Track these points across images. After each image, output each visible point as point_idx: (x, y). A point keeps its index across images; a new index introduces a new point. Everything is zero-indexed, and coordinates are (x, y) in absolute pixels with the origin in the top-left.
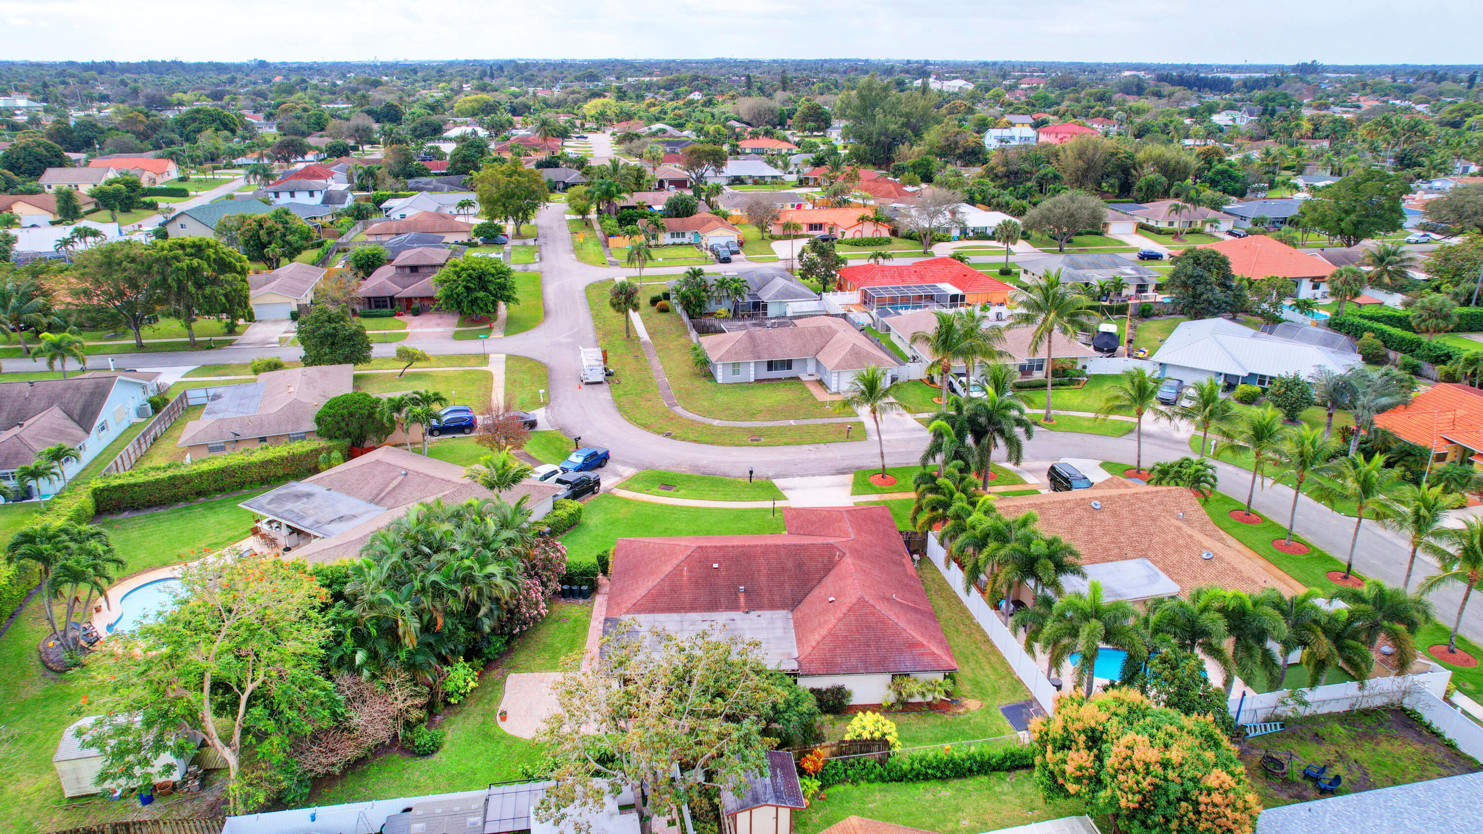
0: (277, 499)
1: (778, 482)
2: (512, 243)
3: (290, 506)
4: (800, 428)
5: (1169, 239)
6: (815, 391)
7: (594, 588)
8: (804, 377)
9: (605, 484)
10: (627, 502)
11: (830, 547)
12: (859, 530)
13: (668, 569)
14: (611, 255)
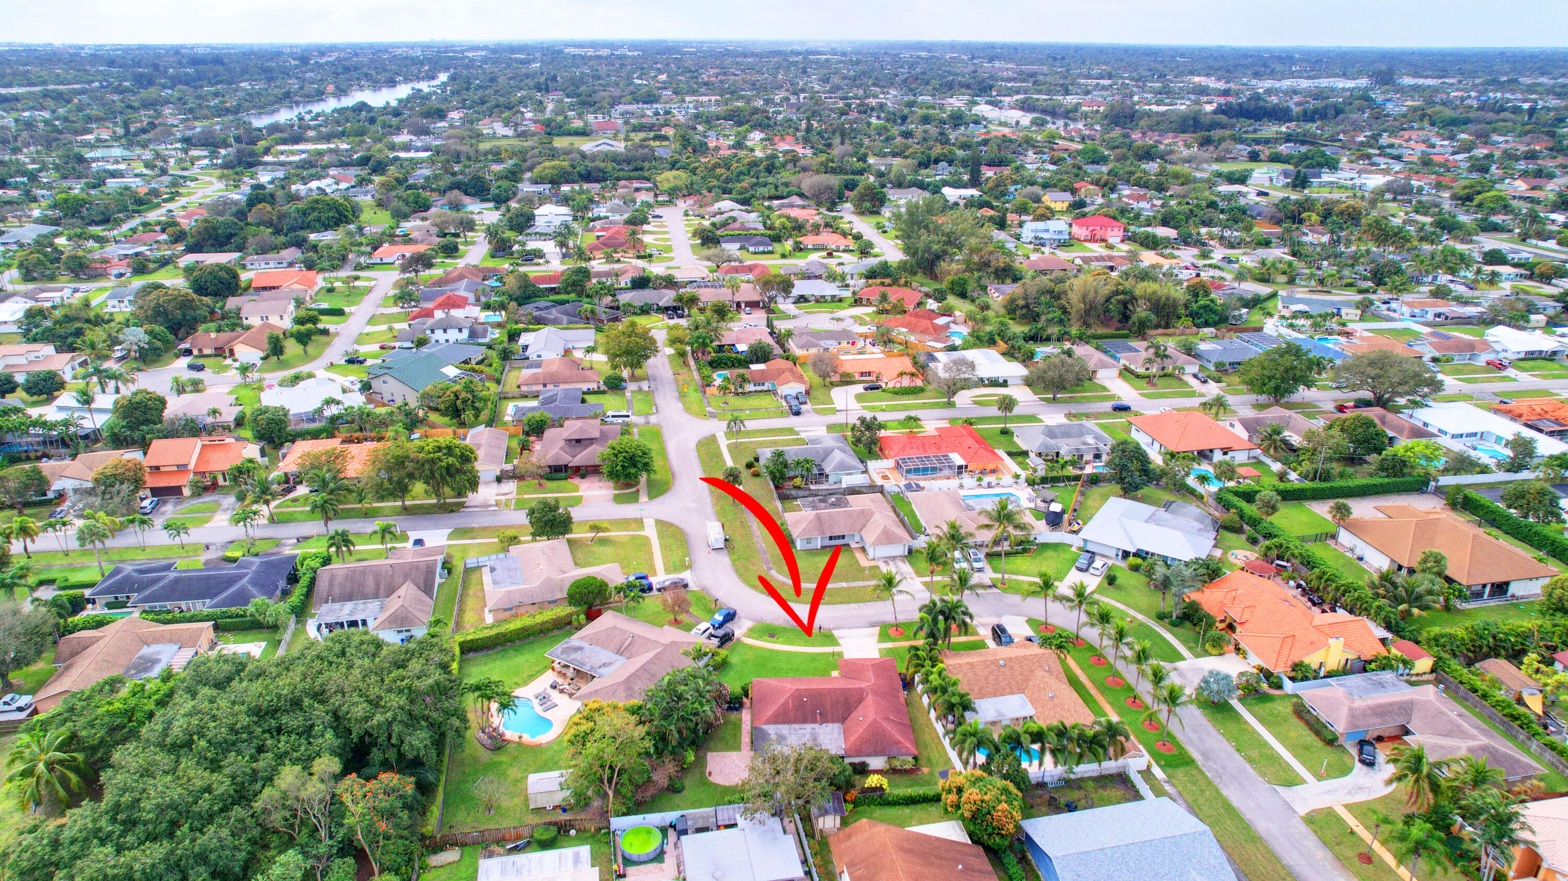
0: (565, 651)
1: (836, 633)
2: (632, 386)
3: (573, 656)
4: (849, 588)
5: (1143, 383)
6: (859, 556)
7: (741, 705)
8: (853, 545)
9: (737, 633)
10: (751, 647)
11: (862, 690)
12: (877, 676)
13: (782, 701)
14: (709, 405)
